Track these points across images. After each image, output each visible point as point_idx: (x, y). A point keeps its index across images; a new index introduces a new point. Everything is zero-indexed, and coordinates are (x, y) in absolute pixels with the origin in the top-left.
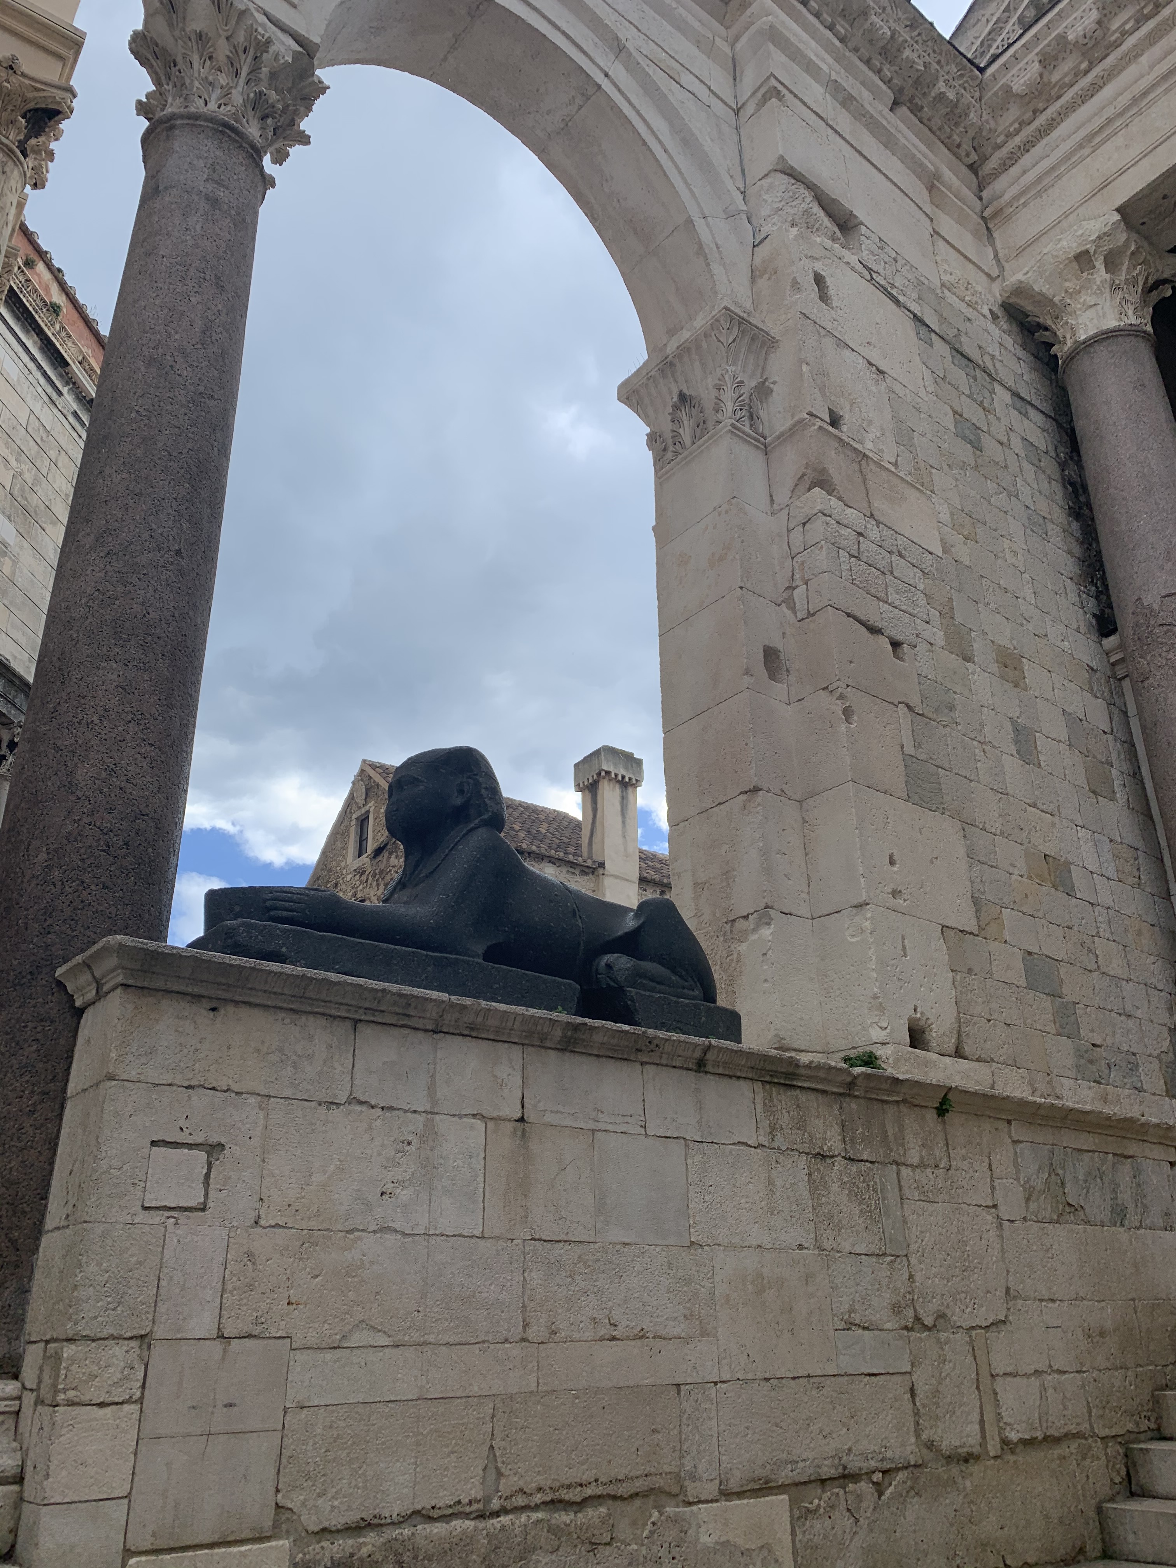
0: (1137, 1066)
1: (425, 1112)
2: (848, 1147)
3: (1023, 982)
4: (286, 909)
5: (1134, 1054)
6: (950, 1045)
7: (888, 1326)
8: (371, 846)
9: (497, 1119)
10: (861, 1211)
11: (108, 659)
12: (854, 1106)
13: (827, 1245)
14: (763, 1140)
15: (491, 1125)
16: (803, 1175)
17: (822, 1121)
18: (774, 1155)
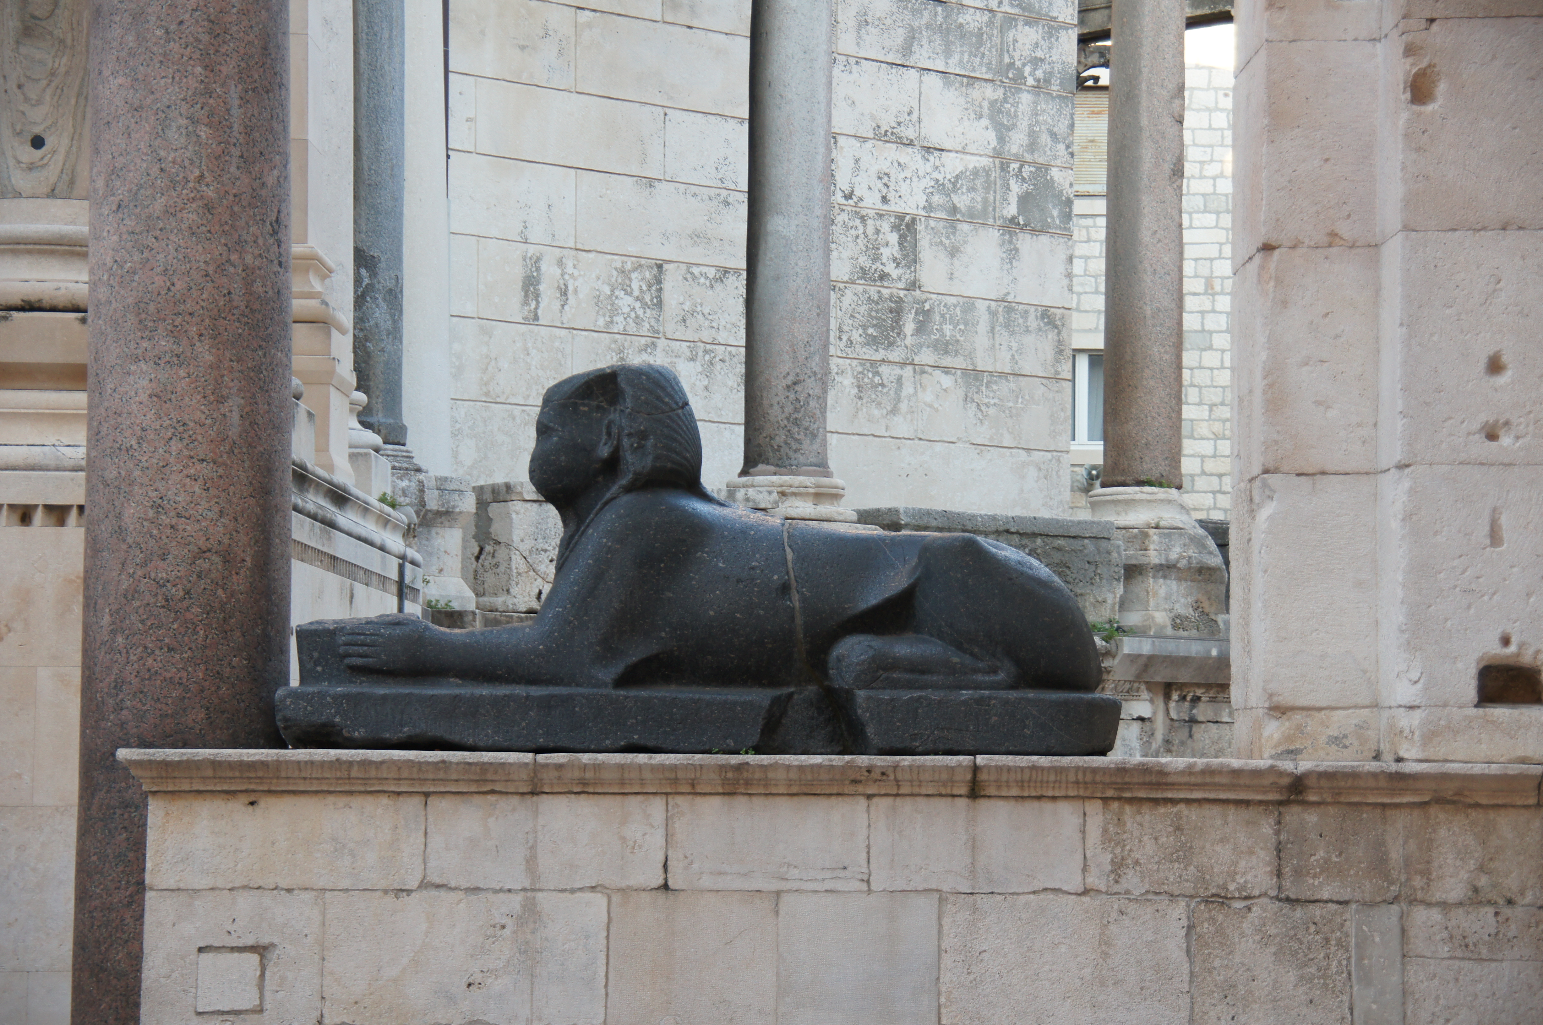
1: (524, 890)
2: (1286, 883)
9: (624, 890)
10: (1302, 976)
11: (137, 360)
12: (1307, 817)
15: (616, 897)
16: (1176, 927)
17: (1229, 846)
18: (1116, 903)
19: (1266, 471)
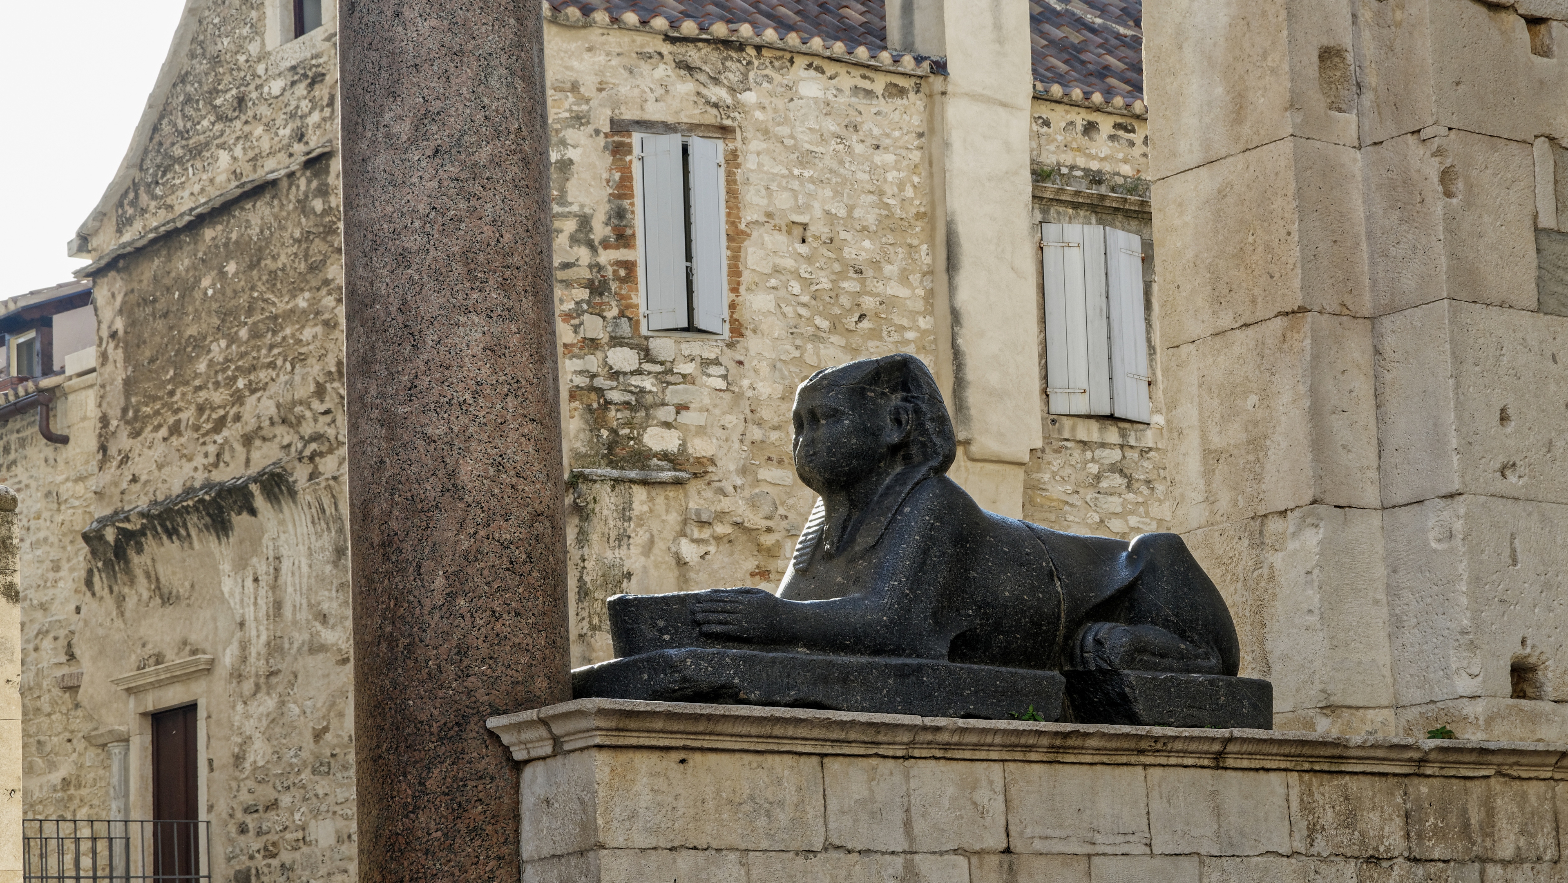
1: (904, 852)
4: (720, 623)
9: (979, 853)
12: (1424, 788)
14: (1301, 847)
15: (975, 860)
17: (1378, 814)
18: (1312, 864)
19: (1314, 502)
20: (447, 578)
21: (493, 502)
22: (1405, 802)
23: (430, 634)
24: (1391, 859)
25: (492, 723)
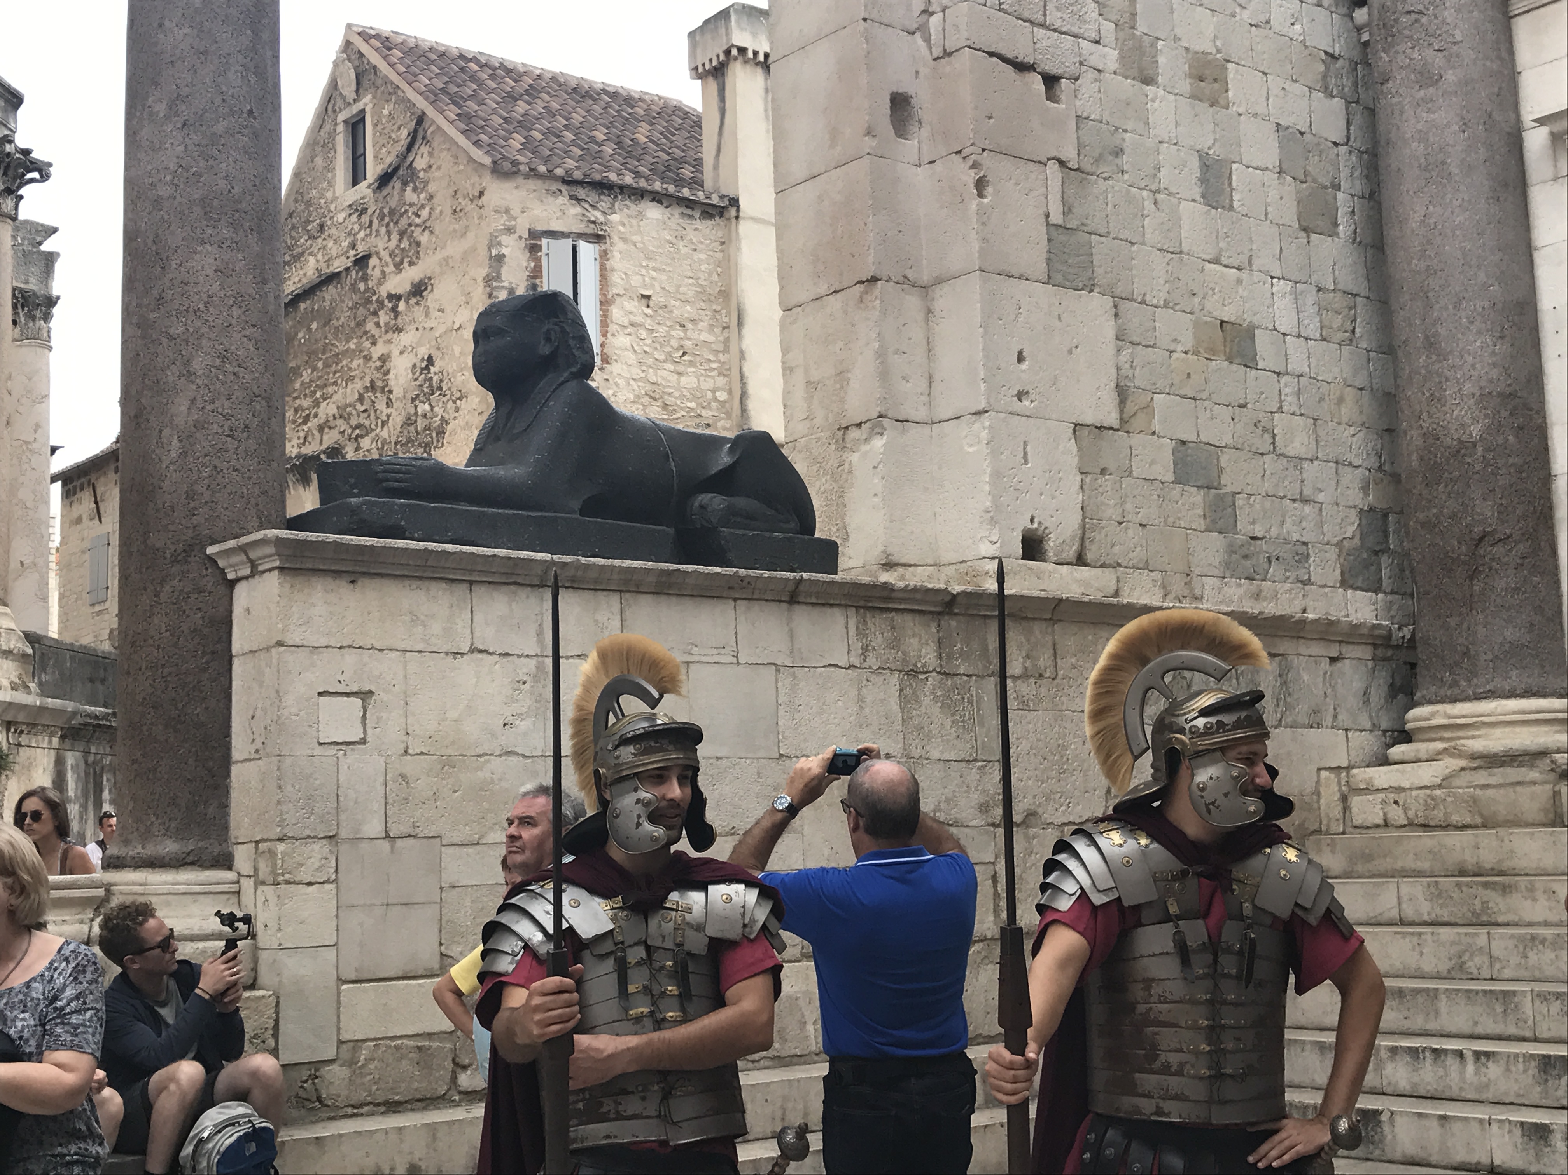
0: (1308, 556)
1: (537, 656)
2: (944, 664)
3: (1170, 477)
5: (1305, 544)
6: (1071, 553)
7: (974, 823)
8: (373, 170)
10: (953, 722)
12: (954, 623)
13: (916, 753)
14: (857, 662)
16: (894, 690)
17: (917, 639)
18: (865, 674)
19: (880, 416)
20: (181, 441)
21: (218, 385)
22: (938, 631)
23: (167, 483)
24: (927, 672)
25: (211, 550)
